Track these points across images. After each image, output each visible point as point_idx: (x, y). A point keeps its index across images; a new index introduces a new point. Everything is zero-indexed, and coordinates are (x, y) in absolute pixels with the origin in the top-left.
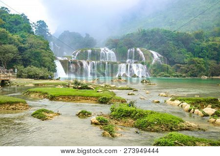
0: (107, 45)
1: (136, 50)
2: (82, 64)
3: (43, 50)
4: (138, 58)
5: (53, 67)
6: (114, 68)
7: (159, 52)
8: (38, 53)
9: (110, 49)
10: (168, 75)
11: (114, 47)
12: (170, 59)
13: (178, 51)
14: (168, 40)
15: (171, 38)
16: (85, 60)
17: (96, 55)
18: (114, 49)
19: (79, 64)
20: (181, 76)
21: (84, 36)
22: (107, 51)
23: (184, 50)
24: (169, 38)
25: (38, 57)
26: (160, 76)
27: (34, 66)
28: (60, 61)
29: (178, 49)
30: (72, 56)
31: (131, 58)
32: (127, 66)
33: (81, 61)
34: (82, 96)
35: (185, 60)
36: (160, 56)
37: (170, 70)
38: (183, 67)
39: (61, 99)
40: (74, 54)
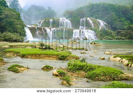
0: (64, 16)
1: (86, 19)
2: (45, 31)
3: (15, 20)
4: (88, 26)
5: (24, 32)
6: (70, 33)
7: (104, 21)
8: (12, 22)
9: (67, 19)
10: (111, 38)
11: (70, 17)
12: (113, 26)
13: (119, 20)
14: (111, 11)
15: (114, 10)
16: (48, 27)
17: (56, 24)
18: (70, 19)
19: (43, 30)
20: (121, 39)
21: (47, 9)
22: (65, 20)
23: (123, 19)
24: (112, 10)
25: (11, 25)
26: (105, 39)
27: (9, 32)
28: (29, 28)
29: (119, 18)
30: (38, 24)
31: (83, 25)
32: (80, 31)
33: (45, 28)
34: (46, 55)
35: (124, 27)
36: (105, 23)
37: (113, 34)
38: (123, 32)
39: (30, 57)
40: (40, 23)
